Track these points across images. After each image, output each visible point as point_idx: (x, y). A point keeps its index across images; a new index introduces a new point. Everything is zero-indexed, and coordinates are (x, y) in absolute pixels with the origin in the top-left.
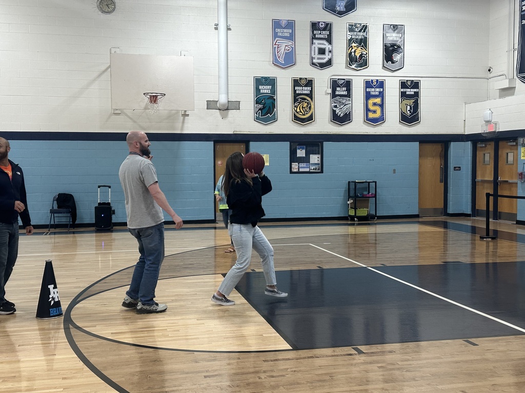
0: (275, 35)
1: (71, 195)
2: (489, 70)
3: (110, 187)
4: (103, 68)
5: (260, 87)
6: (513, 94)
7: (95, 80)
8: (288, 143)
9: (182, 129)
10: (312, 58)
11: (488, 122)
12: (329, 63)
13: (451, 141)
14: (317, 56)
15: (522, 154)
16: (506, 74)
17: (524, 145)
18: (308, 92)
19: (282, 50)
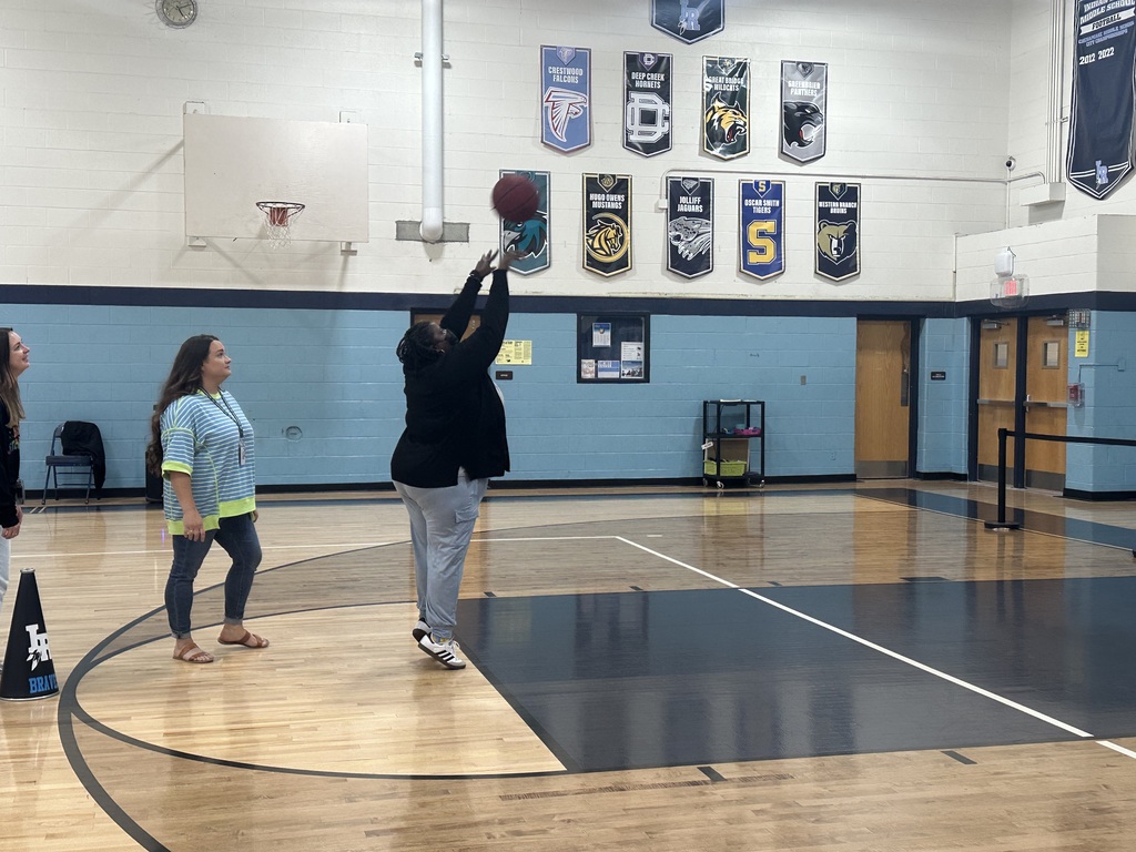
0: (547, 81)
1: (94, 427)
2: (1009, 164)
6: (1058, 216)
7: (149, 172)
8: (574, 316)
9: (342, 283)
10: (627, 133)
11: (1005, 276)
12: (664, 143)
13: (925, 317)
14: (637, 127)
15: (1077, 346)
16: (1044, 171)
17: (1082, 327)
18: (618, 206)
19: (563, 114)
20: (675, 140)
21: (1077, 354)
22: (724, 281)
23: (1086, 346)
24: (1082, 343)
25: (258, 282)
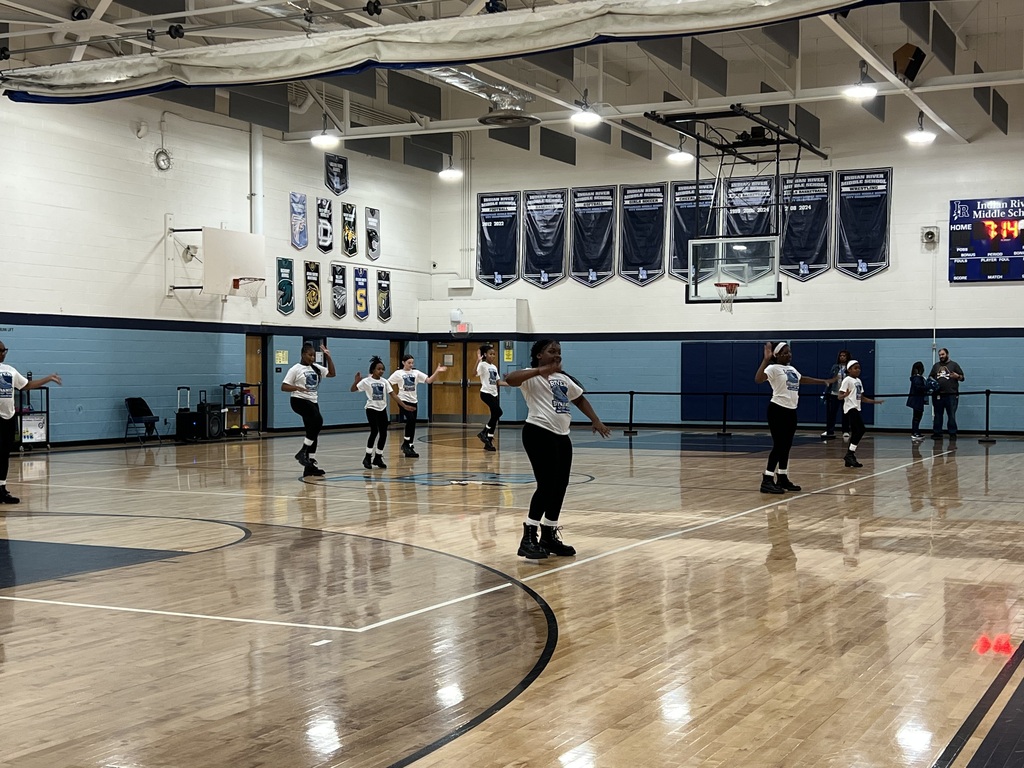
0: (293, 211)
2: (434, 266)
3: (188, 389)
4: (159, 239)
5: (282, 270)
6: (470, 294)
7: (152, 253)
8: (302, 337)
9: (221, 319)
10: (319, 240)
11: (456, 323)
12: (330, 247)
14: (322, 238)
15: (505, 357)
16: (460, 273)
17: (509, 348)
18: (315, 279)
19: (297, 229)
20: (334, 246)
21: (505, 360)
22: (349, 322)
23: (511, 357)
24: (508, 355)
25: (192, 317)
